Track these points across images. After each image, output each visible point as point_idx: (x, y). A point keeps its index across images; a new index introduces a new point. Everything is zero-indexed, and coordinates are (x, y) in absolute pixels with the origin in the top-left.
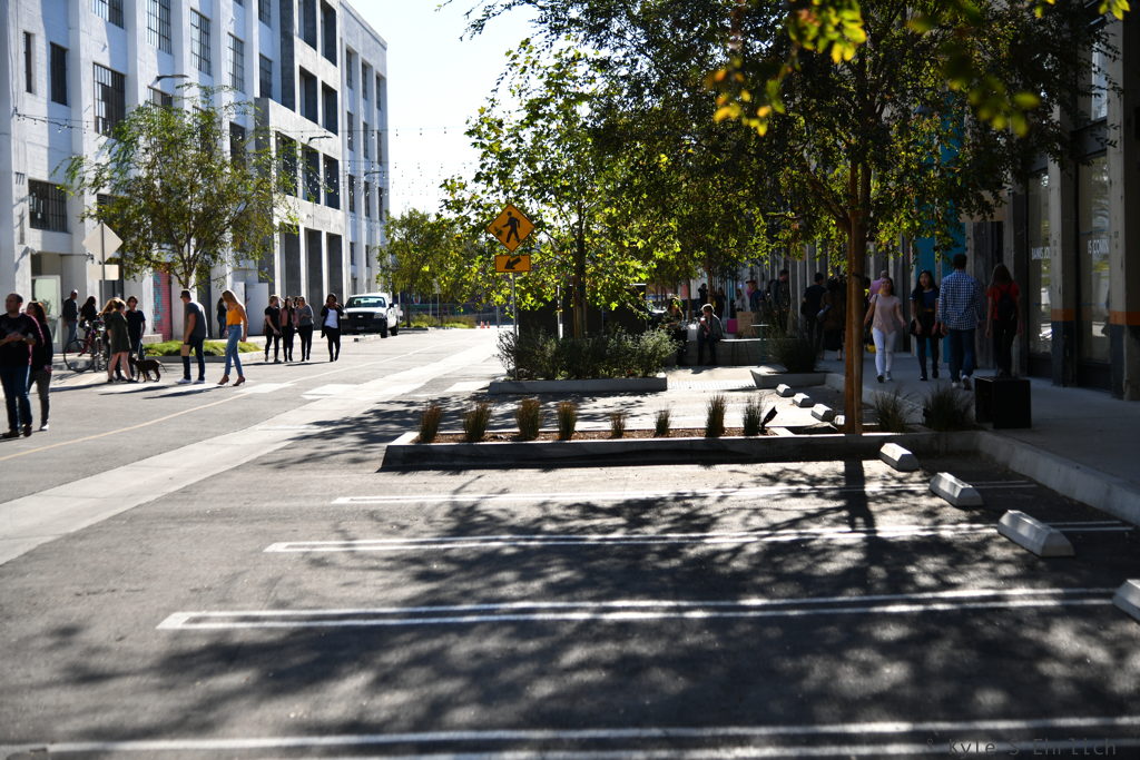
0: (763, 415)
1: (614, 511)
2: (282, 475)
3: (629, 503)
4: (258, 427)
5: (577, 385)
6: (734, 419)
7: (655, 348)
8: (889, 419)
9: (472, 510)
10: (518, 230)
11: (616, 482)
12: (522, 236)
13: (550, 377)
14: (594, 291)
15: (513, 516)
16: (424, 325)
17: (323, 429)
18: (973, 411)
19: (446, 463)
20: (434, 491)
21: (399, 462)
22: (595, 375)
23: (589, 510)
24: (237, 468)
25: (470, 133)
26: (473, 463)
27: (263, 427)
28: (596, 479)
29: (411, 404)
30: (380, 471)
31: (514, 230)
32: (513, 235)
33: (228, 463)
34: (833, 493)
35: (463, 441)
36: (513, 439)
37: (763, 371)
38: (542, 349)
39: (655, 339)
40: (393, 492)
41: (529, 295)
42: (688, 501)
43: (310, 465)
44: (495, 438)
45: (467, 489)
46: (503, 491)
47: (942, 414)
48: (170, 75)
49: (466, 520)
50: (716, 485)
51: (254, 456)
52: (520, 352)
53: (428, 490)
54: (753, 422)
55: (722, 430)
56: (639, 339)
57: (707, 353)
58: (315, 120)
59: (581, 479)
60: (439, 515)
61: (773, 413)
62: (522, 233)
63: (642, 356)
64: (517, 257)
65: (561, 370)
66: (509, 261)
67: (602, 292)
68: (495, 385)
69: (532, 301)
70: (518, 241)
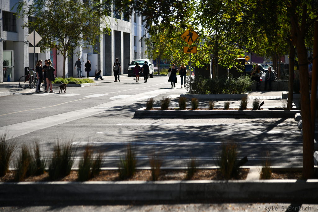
2: (101, 119)
3: (204, 126)
4: (93, 108)
7: (243, 83)
10: (192, 37)
11: (205, 122)
12: (194, 40)
13: (203, 93)
17: (116, 109)
19: (154, 117)
20: (147, 123)
21: (139, 116)
22: (221, 93)
23: (191, 127)
24: (88, 117)
26: (163, 117)
27: (95, 108)
30: (133, 118)
31: (191, 37)
32: (190, 39)
33: (84, 116)
34: (268, 125)
35: (160, 110)
36: (177, 110)
37: (285, 93)
39: (246, 80)
40: (136, 123)
42: (222, 126)
43: (111, 117)
44: (171, 109)
46: (168, 123)
50: (234, 123)
51: (93, 115)
54: (256, 105)
55: (246, 108)
56: (237, 79)
57: (268, 86)
60: (146, 128)
63: (238, 86)
64: (192, 47)
65: (208, 90)
66: (189, 49)
67: (225, 61)
68: (182, 96)
69: (200, 64)
70: (192, 41)
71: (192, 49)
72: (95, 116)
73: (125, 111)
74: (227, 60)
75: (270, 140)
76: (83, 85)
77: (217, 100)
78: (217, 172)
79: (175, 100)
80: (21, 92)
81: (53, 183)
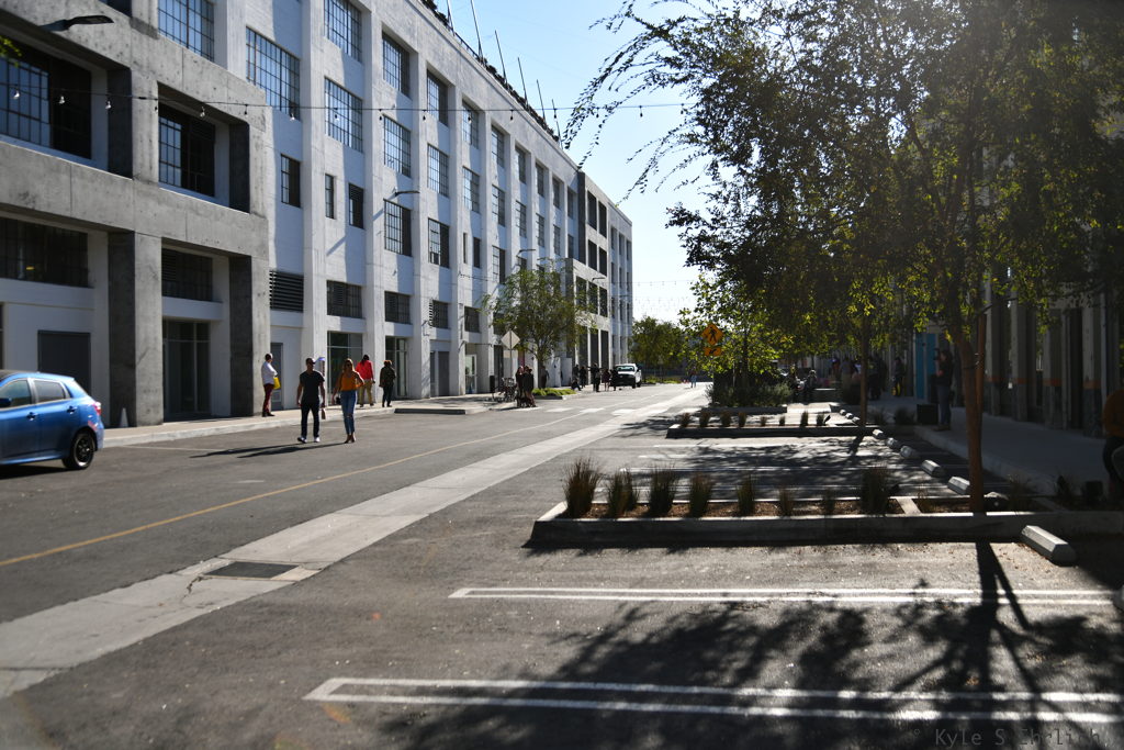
0: (825, 419)
2: (627, 439)
3: (765, 447)
5: (744, 409)
6: (812, 421)
7: (781, 393)
8: (879, 421)
9: (707, 448)
10: (715, 335)
11: (762, 442)
14: (752, 365)
15: (723, 450)
16: (654, 382)
18: (915, 418)
20: (691, 444)
21: (673, 435)
24: (607, 437)
25: (693, 288)
26: (703, 435)
27: (604, 425)
28: (754, 441)
30: (667, 438)
31: (713, 335)
32: (713, 337)
33: (601, 436)
34: (846, 445)
35: (700, 427)
36: (719, 427)
37: (837, 405)
40: (676, 444)
41: (720, 366)
42: (789, 446)
43: (635, 436)
44: (713, 426)
45: (703, 443)
46: (717, 444)
47: (902, 418)
48: (526, 250)
49: (706, 451)
50: (801, 443)
51: (610, 434)
52: (714, 394)
53: (688, 443)
54: (820, 420)
55: (807, 424)
56: (774, 388)
57: (808, 396)
58: (595, 269)
59: (748, 441)
60: (695, 449)
61: (829, 418)
62: (717, 337)
63: (775, 396)
65: (736, 402)
66: (710, 350)
67: (756, 365)
68: (704, 409)
69: (721, 370)
70: (716, 341)
71: (715, 350)
72: (613, 436)
73: (645, 429)
74: (759, 363)
75: (869, 464)
76: (565, 397)
77: (752, 414)
78: (858, 505)
79: (696, 415)
80: (497, 407)
81: (661, 519)
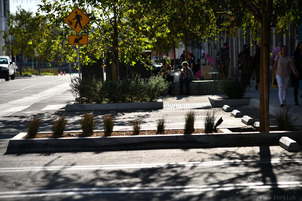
0: (216, 122)
1: (135, 174)
3: (143, 170)
5: (114, 106)
7: (156, 86)
8: (284, 123)
10: (81, 21)
11: (135, 159)
12: (83, 25)
13: (99, 102)
14: (123, 55)
15: (79, 177)
16: (29, 74)
20: (36, 165)
21: (16, 149)
22: (124, 101)
23: (121, 174)
26: (57, 149)
28: (124, 157)
29: (22, 117)
30: (5, 154)
31: (79, 22)
32: (78, 24)
34: (253, 164)
35: (51, 137)
36: (79, 136)
37: (215, 98)
38: (95, 86)
39: (157, 81)
40: (13, 165)
41: (87, 57)
42: (174, 169)
44: (69, 135)
45: (54, 163)
46: (73, 165)
49: (53, 181)
50: (189, 160)
52: (82, 89)
53: (32, 164)
54: (210, 126)
55: (193, 130)
56: (147, 81)
57: (185, 88)
59: (117, 157)
60: (39, 178)
61: (221, 121)
62: (83, 23)
63: (149, 90)
64: (81, 36)
65: (105, 98)
66: (76, 38)
67: (127, 55)
69: (89, 60)
70: (81, 28)
71: (81, 38)
74: (130, 53)
